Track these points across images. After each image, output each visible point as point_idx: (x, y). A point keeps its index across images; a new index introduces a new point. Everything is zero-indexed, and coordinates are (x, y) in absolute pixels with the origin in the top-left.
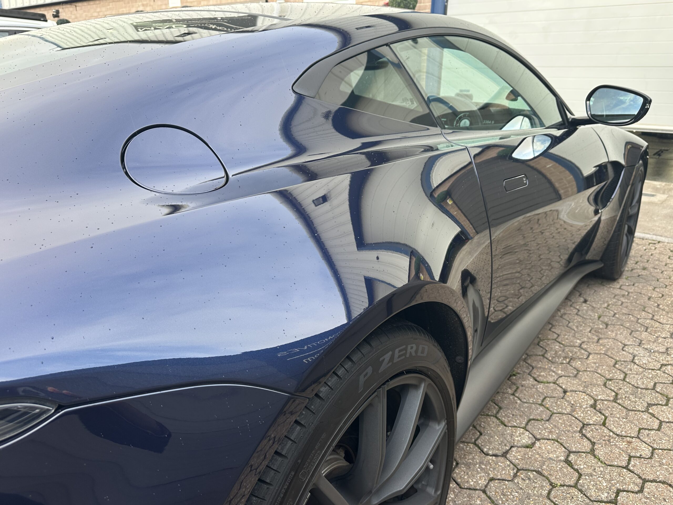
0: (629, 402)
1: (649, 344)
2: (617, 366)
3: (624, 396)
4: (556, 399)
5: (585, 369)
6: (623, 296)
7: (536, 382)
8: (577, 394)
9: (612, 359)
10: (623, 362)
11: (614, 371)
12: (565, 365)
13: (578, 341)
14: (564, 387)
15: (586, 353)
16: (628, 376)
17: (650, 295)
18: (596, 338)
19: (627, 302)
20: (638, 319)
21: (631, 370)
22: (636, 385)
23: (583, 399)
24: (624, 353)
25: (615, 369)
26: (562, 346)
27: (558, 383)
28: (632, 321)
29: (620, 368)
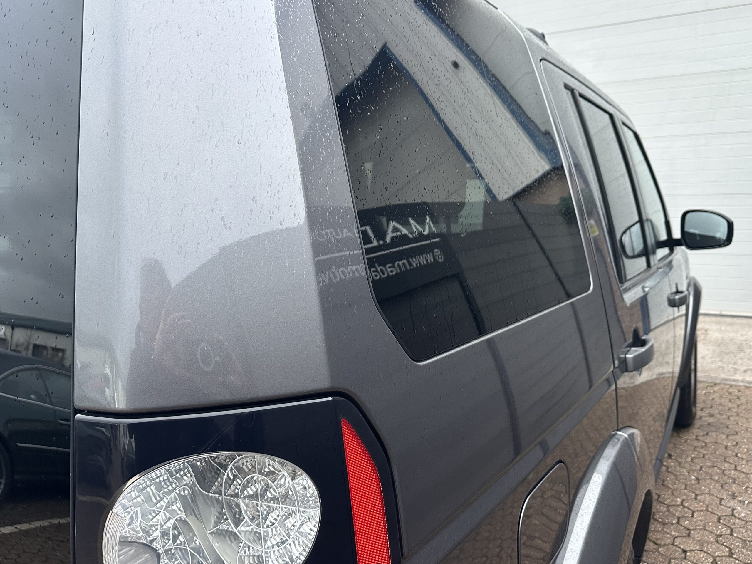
0: (743, 555)
1: (741, 496)
2: (721, 521)
3: (737, 551)
4: (680, 560)
5: (694, 528)
6: (702, 447)
7: (655, 547)
8: (696, 553)
9: (714, 515)
10: (725, 517)
11: (720, 527)
12: (675, 525)
13: (678, 499)
14: (682, 547)
15: (690, 511)
16: (734, 531)
17: (725, 443)
18: (693, 495)
19: (707, 454)
20: (724, 471)
21: (734, 524)
22: (743, 538)
23: (703, 557)
24: (722, 507)
25: (720, 524)
26: (665, 506)
27: (676, 544)
28: (719, 474)
29: (724, 523)
